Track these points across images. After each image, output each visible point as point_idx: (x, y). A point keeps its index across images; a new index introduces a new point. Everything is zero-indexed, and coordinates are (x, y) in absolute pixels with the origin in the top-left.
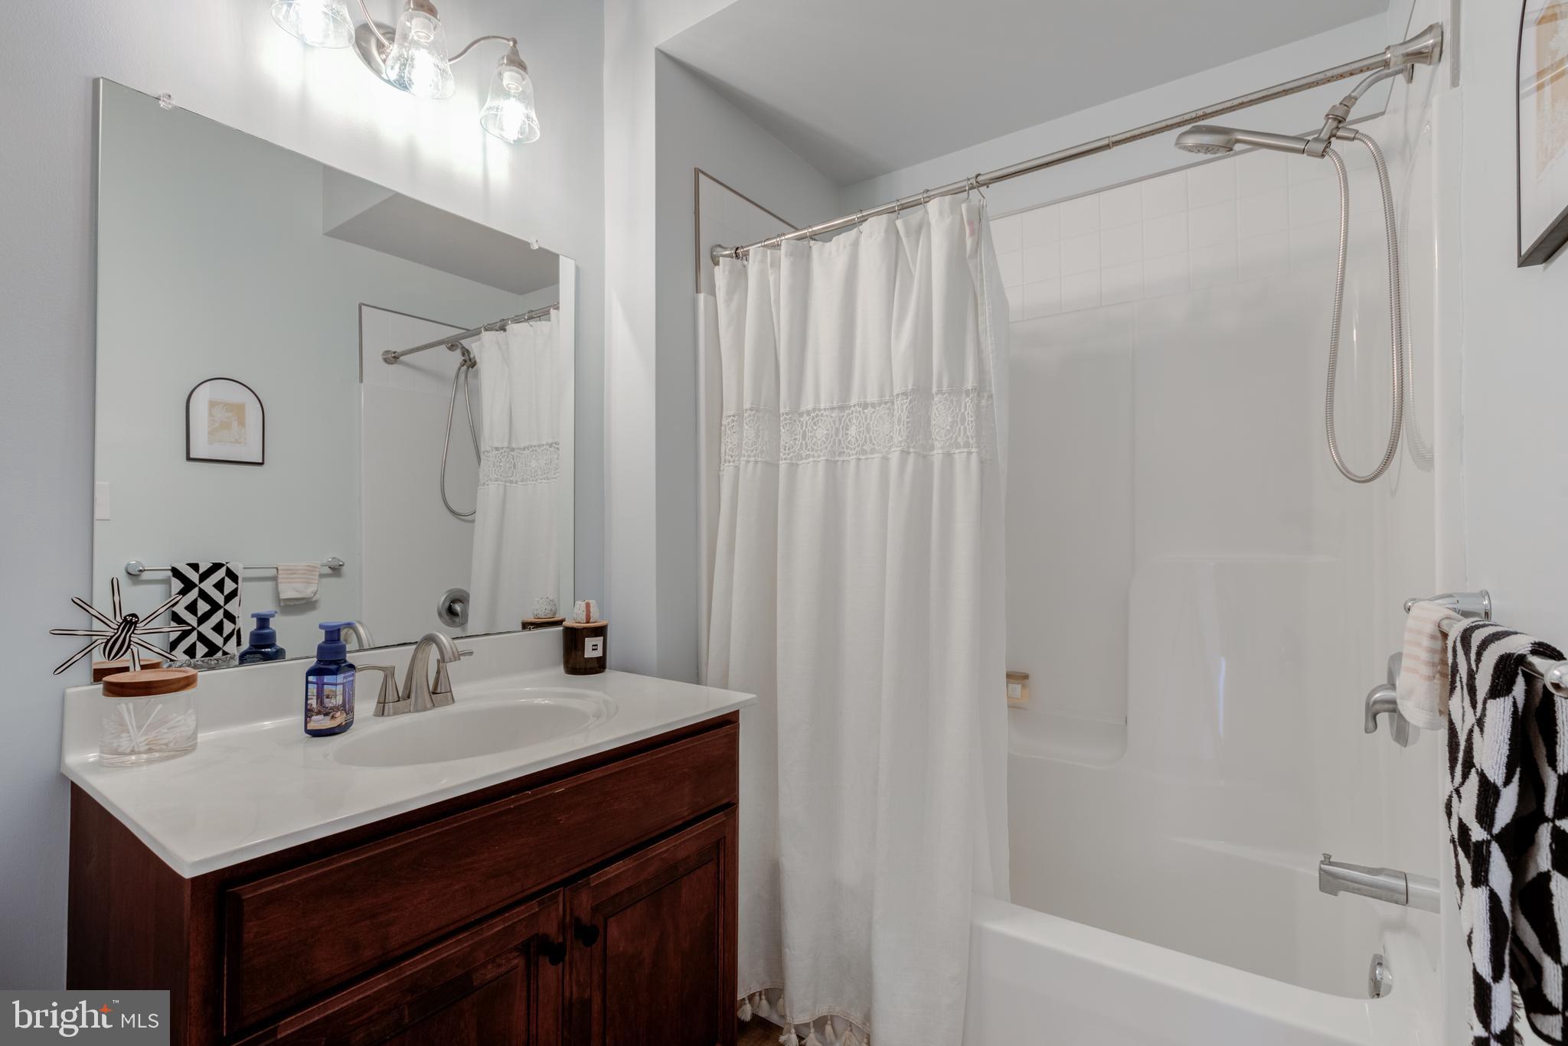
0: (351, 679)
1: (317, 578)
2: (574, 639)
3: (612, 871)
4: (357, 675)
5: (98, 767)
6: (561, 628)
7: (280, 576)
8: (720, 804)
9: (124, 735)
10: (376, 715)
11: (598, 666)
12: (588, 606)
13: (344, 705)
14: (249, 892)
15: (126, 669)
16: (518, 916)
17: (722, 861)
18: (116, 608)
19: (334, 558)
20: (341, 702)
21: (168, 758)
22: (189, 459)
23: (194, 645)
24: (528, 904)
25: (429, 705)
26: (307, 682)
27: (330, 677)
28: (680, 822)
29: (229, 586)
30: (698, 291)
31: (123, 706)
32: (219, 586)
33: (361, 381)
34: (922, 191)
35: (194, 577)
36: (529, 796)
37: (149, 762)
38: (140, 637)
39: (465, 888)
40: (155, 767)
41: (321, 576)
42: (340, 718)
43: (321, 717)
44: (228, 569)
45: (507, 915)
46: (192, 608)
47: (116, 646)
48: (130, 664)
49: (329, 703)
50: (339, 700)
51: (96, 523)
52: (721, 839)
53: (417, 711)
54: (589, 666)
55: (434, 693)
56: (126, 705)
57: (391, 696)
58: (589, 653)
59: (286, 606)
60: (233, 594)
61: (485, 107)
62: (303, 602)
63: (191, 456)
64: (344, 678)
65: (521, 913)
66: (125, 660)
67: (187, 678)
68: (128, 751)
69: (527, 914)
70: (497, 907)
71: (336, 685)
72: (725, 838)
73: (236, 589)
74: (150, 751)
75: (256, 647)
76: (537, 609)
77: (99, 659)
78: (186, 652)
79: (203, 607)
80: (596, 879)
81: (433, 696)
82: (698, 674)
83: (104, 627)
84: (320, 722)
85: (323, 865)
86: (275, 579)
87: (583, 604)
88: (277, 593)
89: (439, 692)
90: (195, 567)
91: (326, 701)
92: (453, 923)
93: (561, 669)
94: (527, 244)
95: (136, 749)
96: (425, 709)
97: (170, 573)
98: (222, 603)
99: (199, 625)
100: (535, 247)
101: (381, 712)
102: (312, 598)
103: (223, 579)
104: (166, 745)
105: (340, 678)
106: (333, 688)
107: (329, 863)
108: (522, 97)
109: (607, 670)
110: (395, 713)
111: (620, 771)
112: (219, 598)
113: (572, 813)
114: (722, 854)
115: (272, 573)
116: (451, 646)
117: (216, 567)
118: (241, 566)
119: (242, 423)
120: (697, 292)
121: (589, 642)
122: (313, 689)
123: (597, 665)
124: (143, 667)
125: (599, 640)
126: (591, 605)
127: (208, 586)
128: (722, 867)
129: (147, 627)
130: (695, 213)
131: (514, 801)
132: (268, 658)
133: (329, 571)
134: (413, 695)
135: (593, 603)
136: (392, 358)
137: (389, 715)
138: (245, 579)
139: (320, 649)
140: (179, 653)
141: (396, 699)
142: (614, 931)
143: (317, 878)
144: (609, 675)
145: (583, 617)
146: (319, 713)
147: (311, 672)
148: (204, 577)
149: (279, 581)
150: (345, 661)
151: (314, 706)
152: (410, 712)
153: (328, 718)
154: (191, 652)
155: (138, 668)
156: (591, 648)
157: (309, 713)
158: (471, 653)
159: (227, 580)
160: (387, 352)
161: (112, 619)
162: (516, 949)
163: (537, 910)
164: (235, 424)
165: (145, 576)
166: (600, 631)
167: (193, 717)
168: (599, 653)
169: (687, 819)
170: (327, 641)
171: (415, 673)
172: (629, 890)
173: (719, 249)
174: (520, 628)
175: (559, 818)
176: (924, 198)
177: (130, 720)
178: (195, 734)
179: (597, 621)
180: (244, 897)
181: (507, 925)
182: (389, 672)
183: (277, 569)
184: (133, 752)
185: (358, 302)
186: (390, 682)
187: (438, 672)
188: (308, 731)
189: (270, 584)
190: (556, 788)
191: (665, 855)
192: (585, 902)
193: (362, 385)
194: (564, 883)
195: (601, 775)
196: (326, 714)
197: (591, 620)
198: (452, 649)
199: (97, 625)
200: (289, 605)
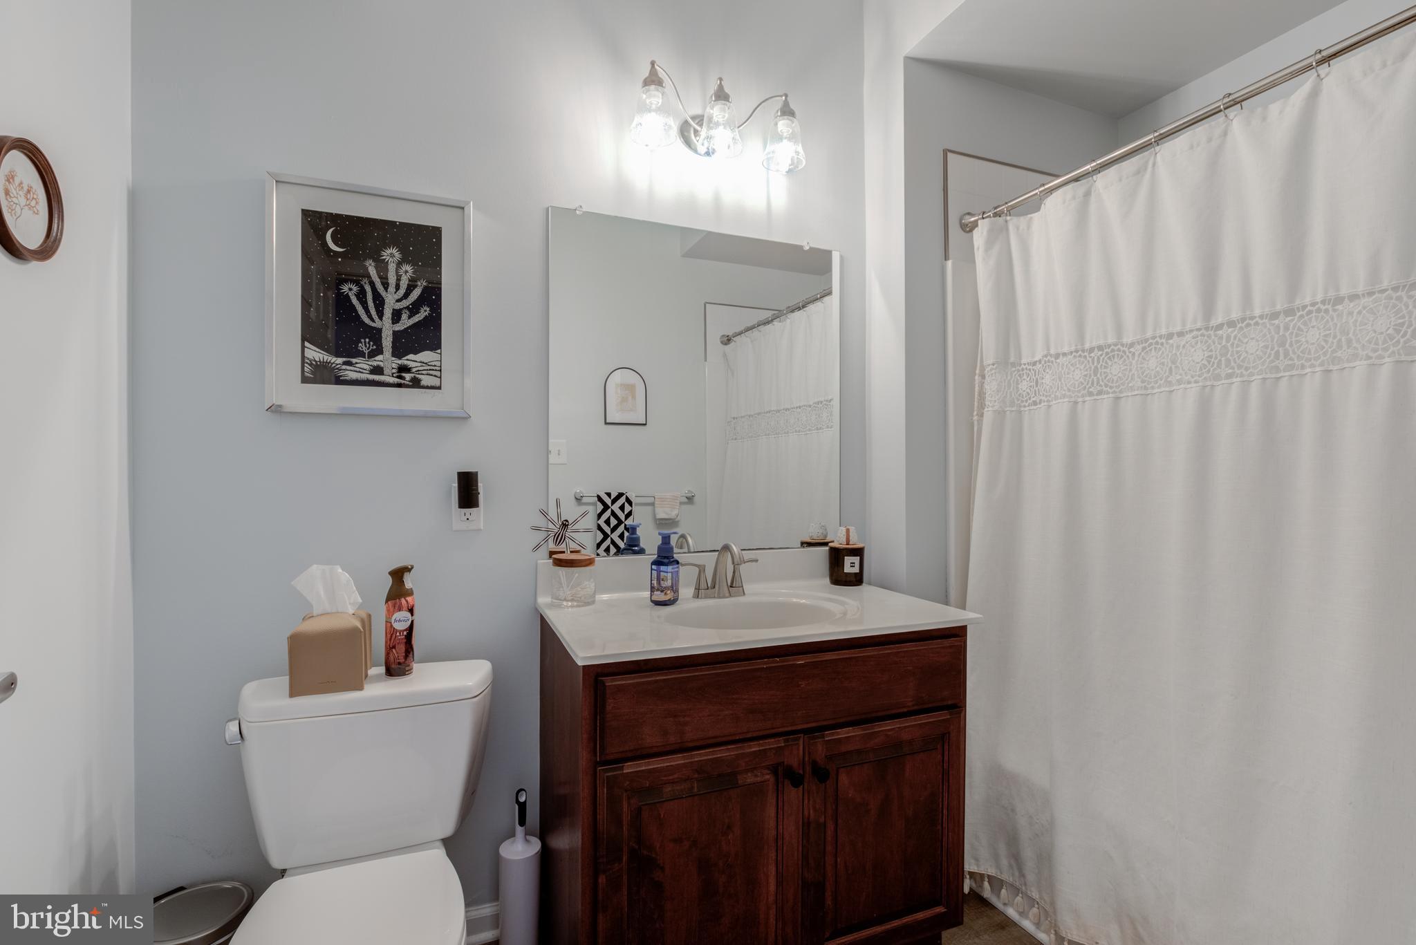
0: (677, 569)
1: (678, 504)
2: (837, 557)
3: (843, 733)
4: (682, 569)
5: (551, 606)
6: (828, 548)
7: (656, 502)
8: (945, 703)
9: (561, 589)
10: (693, 597)
11: (856, 580)
12: (848, 531)
13: (672, 587)
14: (610, 682)
15: (564, 552)
16: (769, 745)
17: (946, 753)
18: (559, 516)
19: (689, 491)
20: (670, 584)
21: (583, 606)
22: (606, 423)
23: (609, 547)
24: (776, 739)
25: (727, 595)
26: (652, 569)
27: (664, 567)
28: (905, 710)
29: (627, 508)
30: (946, 258)
31: (560, 572)
32: (622, 508)
33: (706, 360)
34: (1222, 97)
35: (608, 501)
36: (778, 662)
37: (572, 607)
38: (570, 534)
39: (732, 714)
40: (575, 609)
41: (681, 503)
42: (670, 595)
43: (659, 593)
44: (627, 497)
45: (761, 742)
46: (608, 522)
47: (559, 539)
48: (565, 550)
49: (664, 584)
50: (669, 583)
51: (550, 466)
52: (946, 733)
53: (719, 597)
54: (848, 579)
55: (731, 587)
56: (562, 571)
57: (703, 585)
58: (848, 569)
59: (660, 524)
60: (630, 514)
61: (766, 152)
62: (671, 521)
63: (608, 421)
64: (673, 569)
65: (771, 744)
66: (562, 547)
67: (590, 559)
68: (563, 599)
69: (775, 746)
70: (755, 735)
71: (667, 572)
72: (949, 733)
73: (631, 511)
74: (572, 600)
75: (630, 546)
76: (813, 533)
77: (552, 546)
78: (605, 551)
79: (613, 522)
80: (830, 736)
81: (730, 589)
82: (946, 596)
83: (554, 527)
84: (659, 596)
85: (646, 677)
86: (653, 504)
87: (844, 529)
88: (654, 515)
89: (735, 586)
90: (609, 495)
91: (662, 582)
92: (724, 736)
93: (827, 580)
94: (801, 247)
95: (567, 599)
96: (724, 597)
97: (596, 499)
98: (623, 519)
99: (612, 533)
100: (807, 248)
101: (697, 596)
102: (675, 519)
103: (624, 504)
104: (580, 598)
105: (670, 568)
106: (665, 574)
107: (651, 676)
108: (792, 138)
109: (864, 584)
110: (706, 597)
111: (849, 658)
112: (622, 516)
113: (810, 681)
114: (946, 747)
115: (650, 500)
116: (739, 554)
117: (620, 495)
118: (634, 495)
119: (634, 397)
120: (946, 260)
121: (848, 560)
122: (655, 573)
123: (854, 580)
124: (571, 552)
125: (856, 560)
126: (851, 531)
127: (616, 507)
128: (946, 758)
129: (573, 528)
130: (944, 190)
131: (766, 663)
132: (635, 553)
133: (686, 500)
134: (717, 586)
135: (852, 529)
136: (727, 340)
137: (701, 598)
138: (636, 504)
139: (659, 548)
140: (601, 551)
141: (706, 588)
142: (844, 779)
143: (643, 683)
144: (864, 588)
145: (844, 540)
146: (658, 590)
147: (654, 563)
148: (614, 502)
149: (656, 505)
150: (673, 558)
151: (655, 585)
152: (714, 597)
153: (663, 594)
154: (607, 550)
155: (569, 552)
156: (850, 565)
157: (652, 589)
158: (757, 561)
159: (626, 504)
160: (723, 336)
161: (557, 522)
162: (767, 768)
163: (783, 745)
164: (630, 398)
165: (585, 500)
166: (858, 552)
167: (593, 584)
168: (856, 570)
169: (912, 709)
170: (663, 543)
171: (718, 570)
172: (859, 752)
173: (967, 217)
174: (800, 546)
175: (800, 683)
176: (1224, 104)
177: (563, 580)
178: (594, 595)
179: (856, 542)
180: (607, 684)
181: (761, 748)
182: (702, 569)
183: (654, 497)
184: (565, 600)
185: (703, 302)
186: (702, 574)
187: (734, 572)
188: (652, 601)
189: (650, 508)
190: (798, 660)
191: (890, 733)
192: (820, 751)
193: (706, 363)
194: (805, 731)
195: (834, 657)
196: (662, 591)
197: (851, 543)
198: (740, 558)
199: (551, 526)
200: (662, 523)
